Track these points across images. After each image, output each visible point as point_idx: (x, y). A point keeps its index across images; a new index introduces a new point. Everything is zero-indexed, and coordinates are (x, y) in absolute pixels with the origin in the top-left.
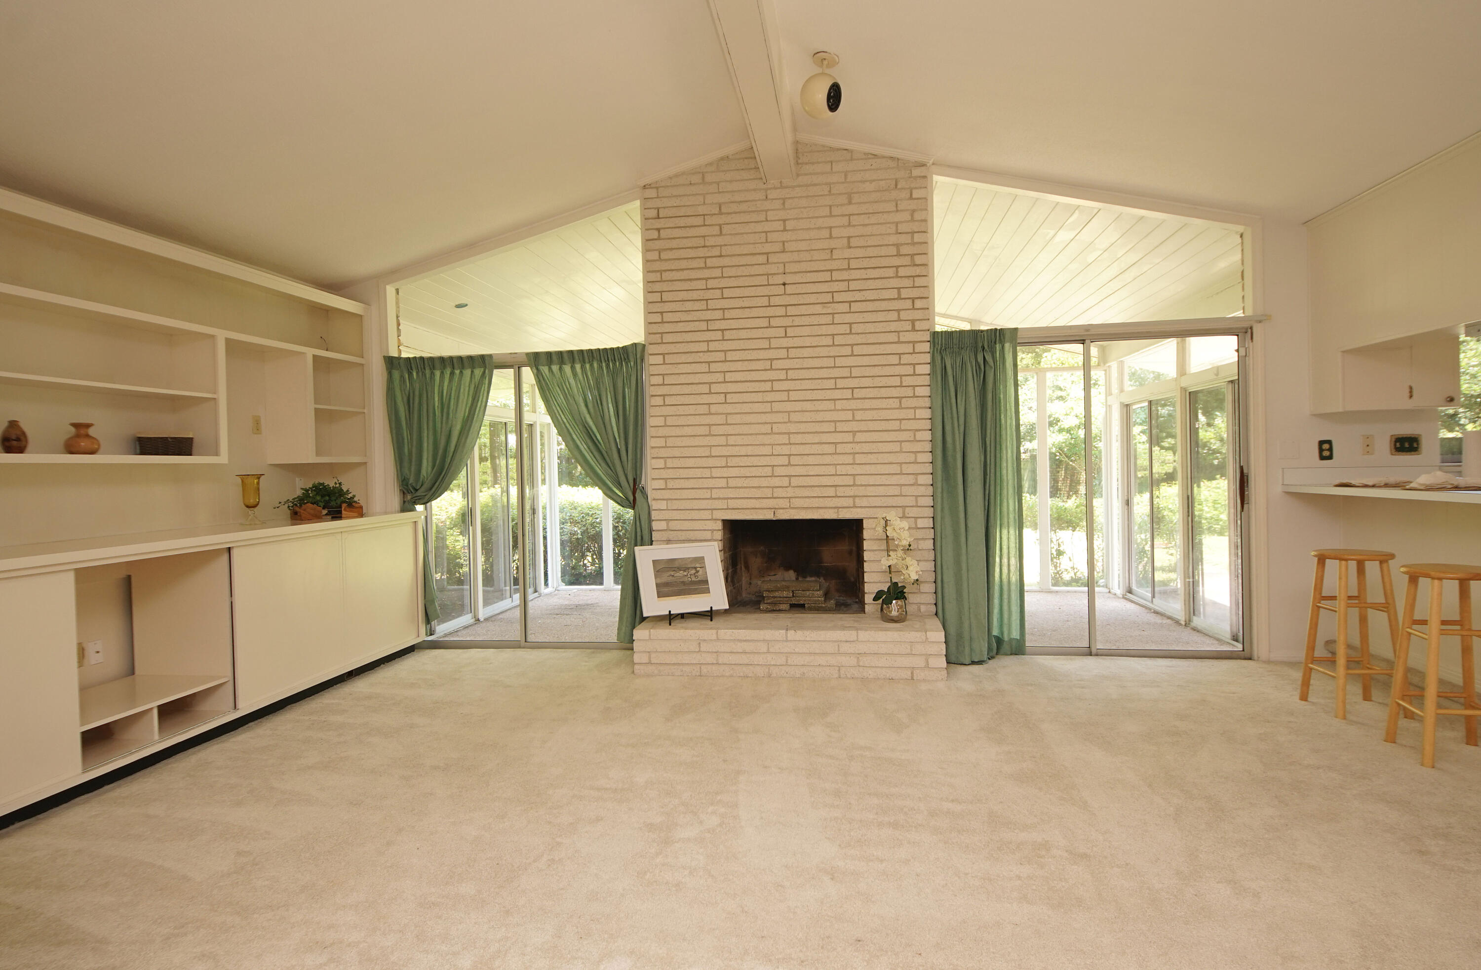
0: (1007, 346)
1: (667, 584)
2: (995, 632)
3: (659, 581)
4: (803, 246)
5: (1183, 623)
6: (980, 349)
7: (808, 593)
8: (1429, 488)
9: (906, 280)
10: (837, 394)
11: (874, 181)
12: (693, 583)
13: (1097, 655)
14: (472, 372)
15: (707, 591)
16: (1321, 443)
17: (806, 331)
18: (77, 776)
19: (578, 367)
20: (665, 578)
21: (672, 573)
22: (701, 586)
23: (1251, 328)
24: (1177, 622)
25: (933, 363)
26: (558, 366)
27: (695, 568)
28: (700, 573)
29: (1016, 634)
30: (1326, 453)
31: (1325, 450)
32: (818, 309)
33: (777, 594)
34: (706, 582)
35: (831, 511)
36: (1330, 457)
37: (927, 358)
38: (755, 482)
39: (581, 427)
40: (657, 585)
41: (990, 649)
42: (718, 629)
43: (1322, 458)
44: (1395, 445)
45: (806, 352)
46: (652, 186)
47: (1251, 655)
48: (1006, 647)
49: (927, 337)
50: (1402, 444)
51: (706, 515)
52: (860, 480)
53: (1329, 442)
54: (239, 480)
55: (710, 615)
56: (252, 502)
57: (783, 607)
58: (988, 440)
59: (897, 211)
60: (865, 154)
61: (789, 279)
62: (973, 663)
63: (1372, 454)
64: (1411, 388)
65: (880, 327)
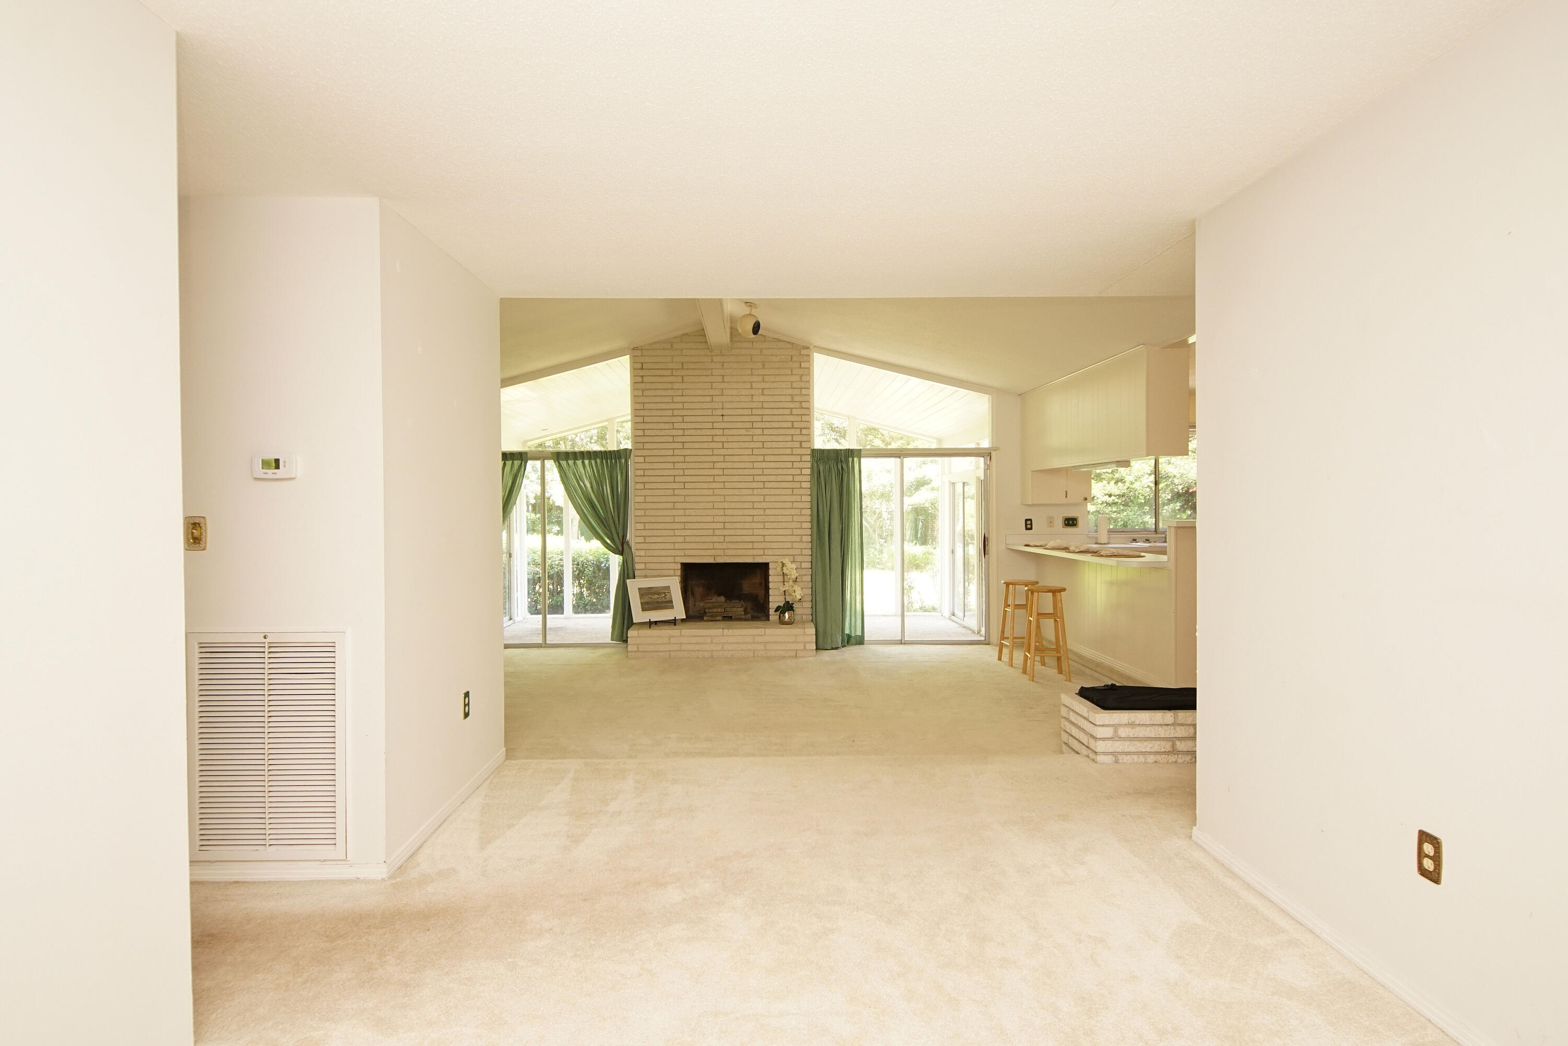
0: (856, 459)
1: (647, 603)
2: (847, 631)
3: (643, 601)
4: (734, 392)
5: (977, 632)
6: (840, 461)
7: (734, 609)
8: (1053, 549)
9: (797, 417)
10: (754, 485)
11: (778, 355)
12: (663, 602)
13: (905, 644)
14: (513, 462)
15: (672, 607)
16: (1026, 520)
17: (735, 445)
19: (587, 462)
20: (646, 599)
21: (650, 596)
22: (668, 604)
23: (990, 453)
24: (974, 632)
25: (812, 468)
26: (573, 461)
27: (665, 593)
28: (668, 596)
29: (859, 633)
30: (1029, 526)
31: (1029, 524)
32: (743, 432)
33: (714, 610)
34: (671, 602)
35: (751, 558)
36: (1031, 529)
37: (809, 465)
38: (703, 539)
39: (588, 501)
40: (641, 603)
41: (843, 641)
42: (681, 629)
43: (1027, 529)
44: (1065, 522)
45: (736, 459)
46: (639, 348)
47: (989, 641)
48: (853, 640)
49: (809, 452)
50: (1068, 522)
51: (671, 560)
52: (767, 538)
53: (1031, 520)
55: (674, 622)
57: (718, 618)
58: (843, 515)
59: (792, 374)
60: (773, 338)
61: (725, 412)
62: (832, 649)
63: (1053, 527)
64: (1066, 492)
65: (781, 445)
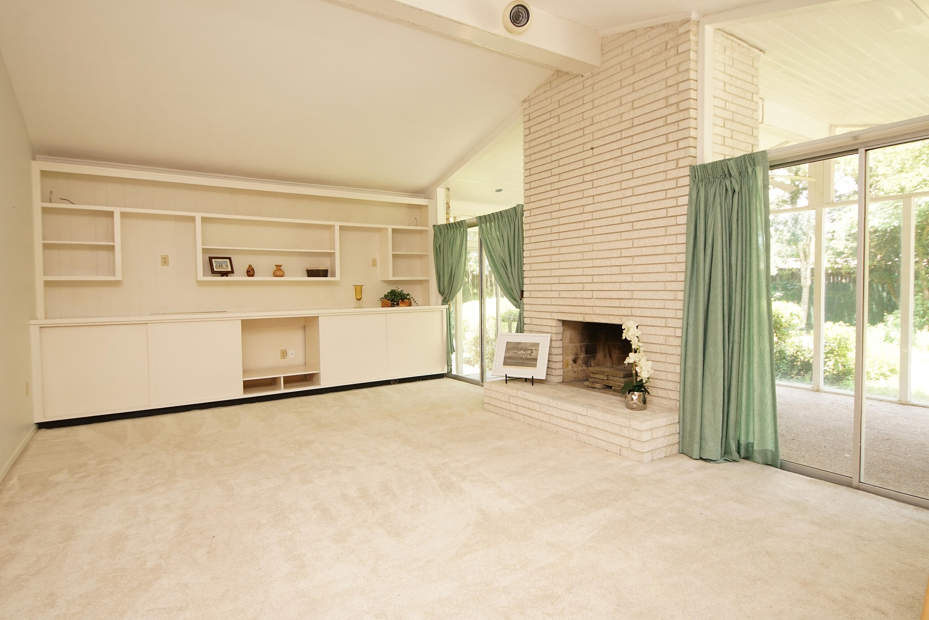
0: (757, 169)
1: (511, 358)
3: (507, 355)
4: (603, 117)
6: (728, 176)
7: (616, 378)
9: (672, 126)
10: (622, 228)
11: (649, 49)
12: (527, 359)
13: (857, 488)
14: (459, 232)
15: (535, 366)
17: (605, 181)
18: (240, 394)
20: (511, 354)
21: (516, 351)
22: (531, 362)
25: (690, 195)
27: (532, 350)
28: (533, 354)
32: (611, 163)
33: (597, 376)
34: (536, 360)
35: (617, 318)
37: (686, 190)
38: (573, 294)
40: (505, 358)
45: (604, 198)
48: (757, 456)
49: (687, 171)
51: (548, 315)
52: (636, 295)
54: (354, 287)
55: (532, 381)
56: (359, 298)
57: (598, 386)
59: (667, 68)
60: (645, 29)
61: (595, 144)
65: (652, 170)
